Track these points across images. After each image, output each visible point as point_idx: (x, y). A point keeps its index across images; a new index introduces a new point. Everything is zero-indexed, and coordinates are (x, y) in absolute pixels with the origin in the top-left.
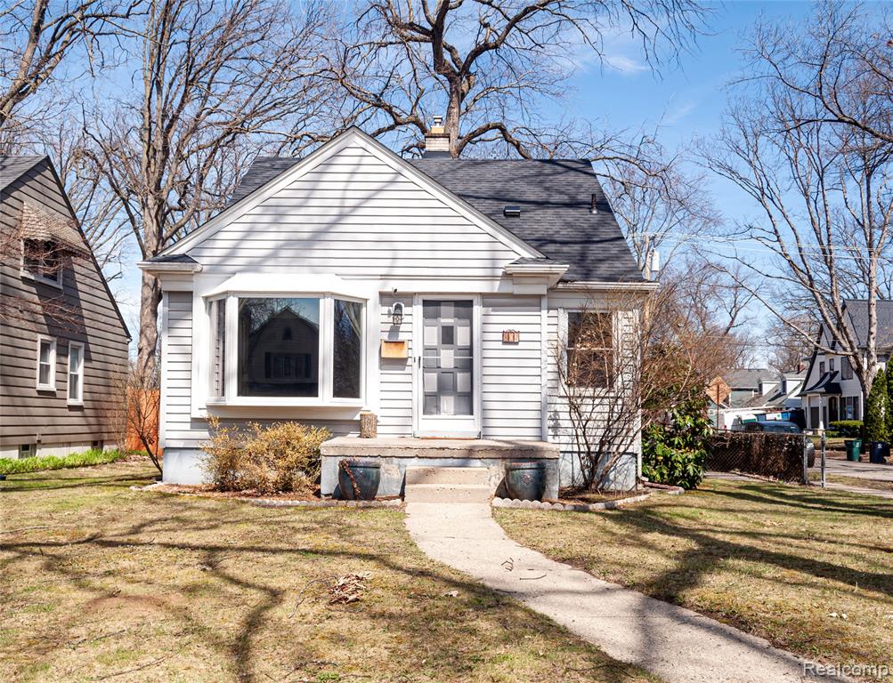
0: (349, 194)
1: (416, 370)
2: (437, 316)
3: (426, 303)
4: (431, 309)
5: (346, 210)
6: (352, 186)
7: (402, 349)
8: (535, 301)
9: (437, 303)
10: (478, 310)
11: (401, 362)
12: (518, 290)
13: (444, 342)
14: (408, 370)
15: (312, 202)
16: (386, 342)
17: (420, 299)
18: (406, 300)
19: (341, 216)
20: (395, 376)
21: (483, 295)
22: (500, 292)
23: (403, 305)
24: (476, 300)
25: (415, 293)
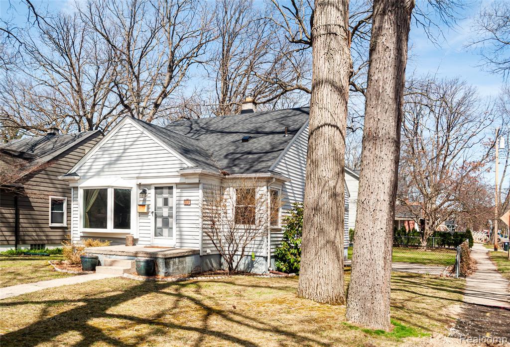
0: (127, 140)
1: (152, 217)
2: (162, 193)
3: (156, 188)
4: (158, 191)
5: (126, 147)
6: (129, 136)
7: (144, 208)
8: (196, 186)
9: (162, 188)
10: (175, 190)
11: (146, 214)
12: (187, 181)
13: (165, 205)
14: (149, 217)
15: (115, 145)
16: (139, 205)
17: (153, 187)
18: (149, 187)
19: (125, 149)
20: (144, 220)
21: (177, 184)
22: (181, 182)
23: (147, 189)
24: (174, 186)
25: (151, 184)
